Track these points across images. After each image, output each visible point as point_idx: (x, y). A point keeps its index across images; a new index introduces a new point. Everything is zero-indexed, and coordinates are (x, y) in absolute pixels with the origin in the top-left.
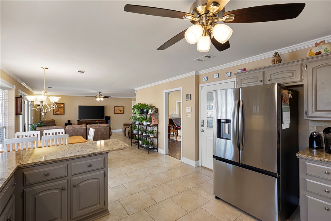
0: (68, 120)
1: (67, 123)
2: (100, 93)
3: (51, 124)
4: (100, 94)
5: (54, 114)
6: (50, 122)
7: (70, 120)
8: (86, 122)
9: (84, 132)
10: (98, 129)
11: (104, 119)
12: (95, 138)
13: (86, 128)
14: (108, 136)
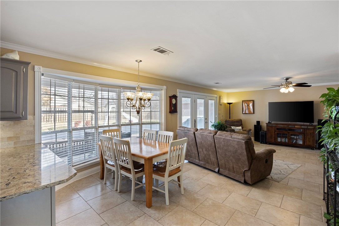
0: (257, 121)
1: (256, 124)
2: (287, 79)
4: (288, 81)
5: (243, 113)
6: (235, 122)
7: (259, 122)
8: (279, 126)
9: (212, 140)
10: (228, 140)
11: (313, 124)
12: (226, 154)
13: (214, 135)
14: (246, 158)
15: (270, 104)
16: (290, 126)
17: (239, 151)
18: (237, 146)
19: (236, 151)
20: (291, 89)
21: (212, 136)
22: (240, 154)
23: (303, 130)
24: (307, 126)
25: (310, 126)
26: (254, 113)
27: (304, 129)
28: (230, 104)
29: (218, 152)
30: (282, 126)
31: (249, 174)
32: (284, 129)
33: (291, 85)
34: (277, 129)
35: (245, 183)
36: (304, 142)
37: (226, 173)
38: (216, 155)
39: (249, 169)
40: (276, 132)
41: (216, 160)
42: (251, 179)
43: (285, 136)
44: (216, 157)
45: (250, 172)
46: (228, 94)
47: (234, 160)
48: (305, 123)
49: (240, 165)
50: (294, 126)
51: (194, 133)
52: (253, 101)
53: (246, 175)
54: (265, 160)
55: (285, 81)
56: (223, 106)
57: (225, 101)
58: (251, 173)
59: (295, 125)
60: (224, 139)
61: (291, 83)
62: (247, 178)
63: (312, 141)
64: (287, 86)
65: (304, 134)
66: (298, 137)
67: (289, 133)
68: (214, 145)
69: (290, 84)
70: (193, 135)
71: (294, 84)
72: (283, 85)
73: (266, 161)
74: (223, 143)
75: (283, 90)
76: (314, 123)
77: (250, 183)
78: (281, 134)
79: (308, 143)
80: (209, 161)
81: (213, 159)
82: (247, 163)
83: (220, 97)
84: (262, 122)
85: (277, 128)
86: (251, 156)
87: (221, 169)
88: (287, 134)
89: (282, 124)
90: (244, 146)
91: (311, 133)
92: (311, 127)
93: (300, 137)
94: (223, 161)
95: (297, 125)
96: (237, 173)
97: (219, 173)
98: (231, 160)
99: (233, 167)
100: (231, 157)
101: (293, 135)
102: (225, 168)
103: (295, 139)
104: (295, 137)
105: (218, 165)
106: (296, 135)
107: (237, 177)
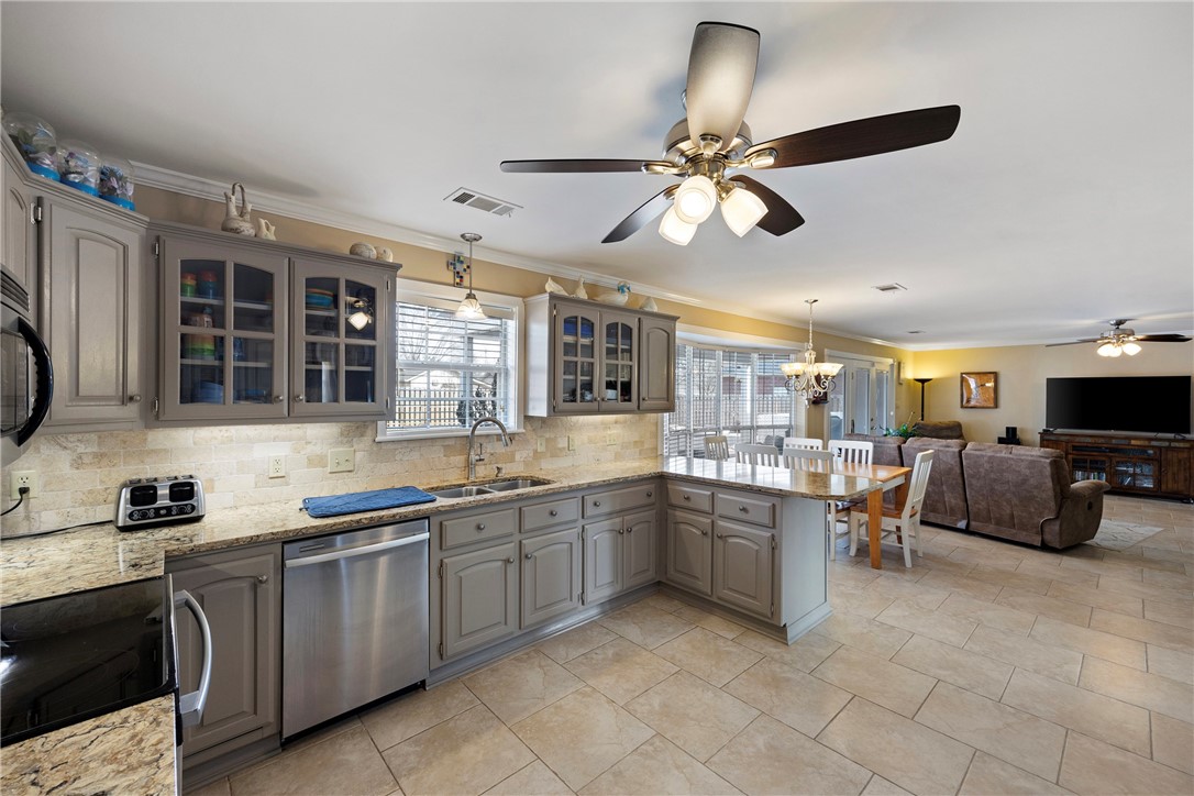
0: (1008, 429)
1: (1004, 436)
2: (1119, 323)
3: (945, 433)
4: (1121, 327)
5: (962, 407)
7: (1014, 429)
8: (1077, 439)
9: (954, 462)
10: (1002, 460)
11: (1187, 436)
12: (992, 489)
13: (960, 452)
14: (1051, 493)
15: (1052, 383)
16: (1114, 441)
17: (1032, 481)
18: (1027, 472)
19: (1025, 481)
20: (1132, 349)
21: (954, 452)
22: (1036, 487)
23: (1155, 453)
24: (1169, 440)
25: (1175, 440)
26: (996, 406)
27: (1160, 448)
28: (923, 381)
29: (971, 485)
30: (1089, 440)
31: (1056, 528)
32: (1098, 449)
33: (1131, 338)
34: (1074, 448)
35: (1045, 547)
36: (1158, 482)
37: (990, 529)
38: (961, 492)
39: (1057, 518)
40: (1070, 457)
41: (962, 504)
42: (1061, 538)
43: (1099, 466)
44: (962, 497)
45: (1058, 523)
46: (918, 356)
47: (1015, 501)
48: (1160, 435)
49: (1033, 510)
50: (1126, 442)
51: (900, 448)
52: (996, 375)
53: (1046, 529)
54: (1086, 504)
55: (1114, 327)
56: (904, 387)
57: (910, 373)
58: (1061, 526)
59: (1129, 438)
60: (990, 457)
61: (1132, 333)
62: (1048, 537)
63: (1186, 480)
64: (1118, 340)
65: (1159, 460)
66: (1138, 470)
67: (1110, 458)
68: (958, 471)
69: (1129, 335)
70: (896, 453)
71: (1140, 337)
72: (1106, 338)
73: (1090, 506)
74: (987, 466)
75: (1108, 351)
76: (1188, 432)
77: (1058, 547)
78: (1085, 461)
79: (1169, 485)
80: (940, 506)
81: (953, 501)
82: (1052, 503)
83: (899, 364)
84: (1022, 430)
85: (1073, 446)
86: (1062, 491)
87: (973, 523)
88: (1103, 462)
89: (1091, 436)
90: (1048, 471)
91: (1180, 461)
92: (1182, 445)
93: (1147, 469)
94: (983, 504)
95: (1136, 438)
96: (1023, 527)
97: (967, 531)
98: (1009, 502)
99: (1012, 516)
100: (1008, 495)
101: (1124, 463)
102: (988, 520)
103: (1131, 475)
104: (1131, 470)
105: (967, 515)
106: (1135, 465)
107: (1022, 537)
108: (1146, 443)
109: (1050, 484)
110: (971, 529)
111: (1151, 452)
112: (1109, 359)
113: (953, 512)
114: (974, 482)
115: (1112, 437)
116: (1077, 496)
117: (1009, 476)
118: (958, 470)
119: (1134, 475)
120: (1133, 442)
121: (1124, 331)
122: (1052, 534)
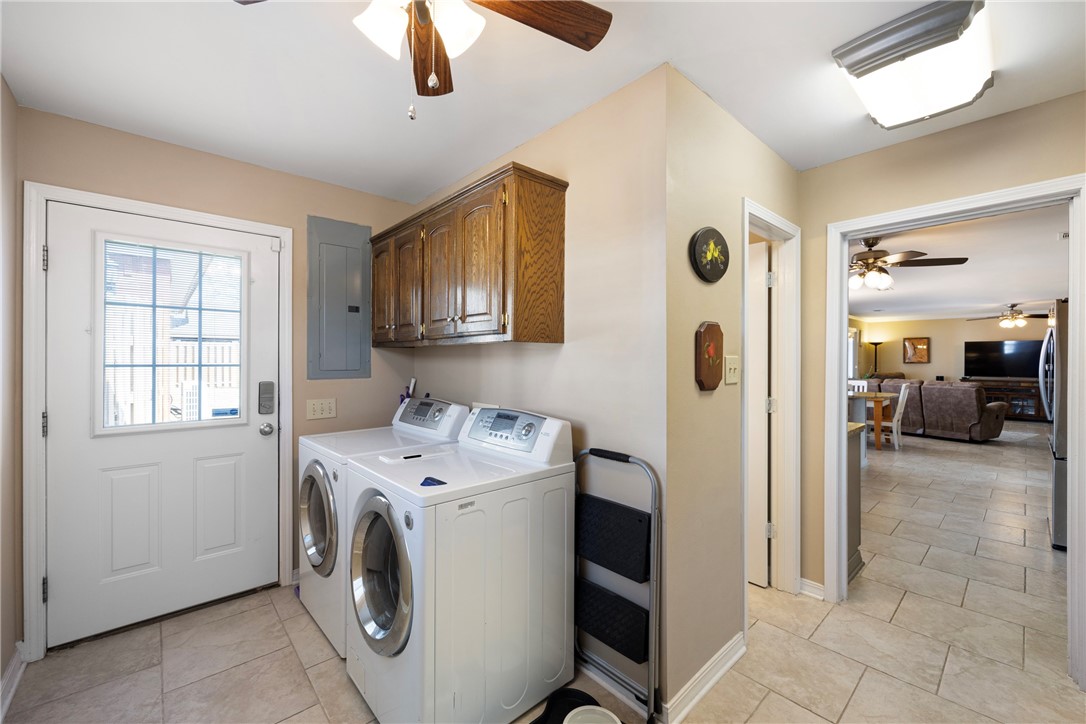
0: (938, 377)
2: (1013, 306)
5: (904, 362)
7: (942, 376)
9: (916, 393)
10: (947, 390)
12: (940, 408)
14: (976, 408)
16: (1010, 384)
17: (965, 402)
18: (962, 396)
19: (960, 402)
21: (916, 387)
22: (967, 405)
23: (1036, 391)
26: (929, 361)
28: (876, 344)
29: (926, 407)
31: (978, 428)
32: (999, 389)
33: (1020, 316)
35: (972, 441)
36: (1039, 412)
37: (938, 433)
38: (920, 411)
39: (979, 423)
41: (920, 419)
42: (980, 435)
44: (921, 414)
45: (979, 425)
46: (871, 327)
47: (954, 414)
49: (964, 419)
50: (1018, 384)
51: (879, 385)
52: (928, 340)
53: (973, 430)
54: (995, 417)
55: (1010, 309)
56: (863, 348)
57: (867, 339)
58: (981, 427)
59: (1019, 382)
60: (939, 389)
61: (1021, 313)
62: (973, 434)
64: (1012, 317)
65: (1038, 396)
66: (1025, 403)
67: (1008, 395)
69: (1019, 314)
70: (877, 389)
71: (1026, 315)
72: (1005, 316)
74: (937, 394)
75: (1006, 324)
77: (979, 440)
80: (906, 421)
81: (917, 418)
82: (976, 415)
86: (982, 407)
87: (927, 430)
88: (1002, 398)
89: (994, 381)
90: (974, 395)
93: (1031, 402)
94: (934, 418)
95: (1024, 382)
96: (959, 430)
97: (923, 436)
98: (950, 415)
99: (952, 424)
100: (950, 411)
101: (1016, 399)
102: (937, 427)
103: (1020, 406)
104: (1021, 403)
105: (924, 425)
106: (1023, 400)
107: (958, 436)
108: (1030, 385)
109: (975, 402)
110: (926, 433)
111: (1033, 391)
112: (1007, 330)
113: (914, 424)
114: (929, 404)
115: (1008, 382)
116: (990, 410)
117: (951, 400)
118: (918, 398)
119: (1023, 407)
120: (1022, 384)
121: (1016, 311)
122: (976, 434)
